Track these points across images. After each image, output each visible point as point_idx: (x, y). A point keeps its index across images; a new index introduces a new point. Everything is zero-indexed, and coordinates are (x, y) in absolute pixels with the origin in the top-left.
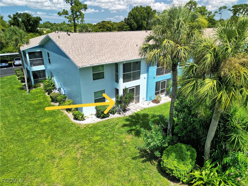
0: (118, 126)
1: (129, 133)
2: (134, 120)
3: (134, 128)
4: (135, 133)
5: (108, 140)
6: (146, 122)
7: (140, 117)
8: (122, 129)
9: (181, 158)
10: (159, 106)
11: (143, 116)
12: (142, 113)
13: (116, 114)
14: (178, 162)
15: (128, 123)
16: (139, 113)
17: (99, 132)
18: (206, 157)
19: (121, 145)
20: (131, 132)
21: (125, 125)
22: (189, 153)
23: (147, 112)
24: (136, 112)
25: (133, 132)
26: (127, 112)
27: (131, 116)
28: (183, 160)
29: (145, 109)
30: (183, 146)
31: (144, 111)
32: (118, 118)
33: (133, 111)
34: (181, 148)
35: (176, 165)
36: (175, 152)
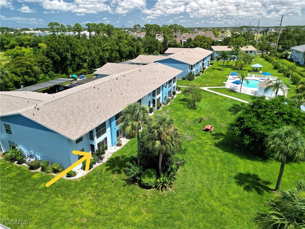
0: (103, 172)
1: (114, 174)
2: (111, 164)
3: (114, 169)
4: (117, 172)
5: (103, 182)
6: (120, 162)
7: (114, 160)
8: (107, 173)
9: (150, 176)
10: (122, 148)
11: (116, 159)
12: (114, 157)
13: (96, 164)
14: (150, 178)
15: (108, 167)
16: (112, 157)
17: (94, 180)
18: (160, 172)
19: (114, 182)
20: (114, 173)
21: (107, 170)
22: (153, 172)
23: (117, 155)
24: (109, 157)
25: (116, 172)
26: (104, 159)
27: (108, 162)
28: (151, 177)
29: (114, 153)
30: (150, 170)
31: (115, 155)
32: (100, 166)
33: (107, 157)
34: (149, 171)
35: (149, 180)
36: (147, 174)
